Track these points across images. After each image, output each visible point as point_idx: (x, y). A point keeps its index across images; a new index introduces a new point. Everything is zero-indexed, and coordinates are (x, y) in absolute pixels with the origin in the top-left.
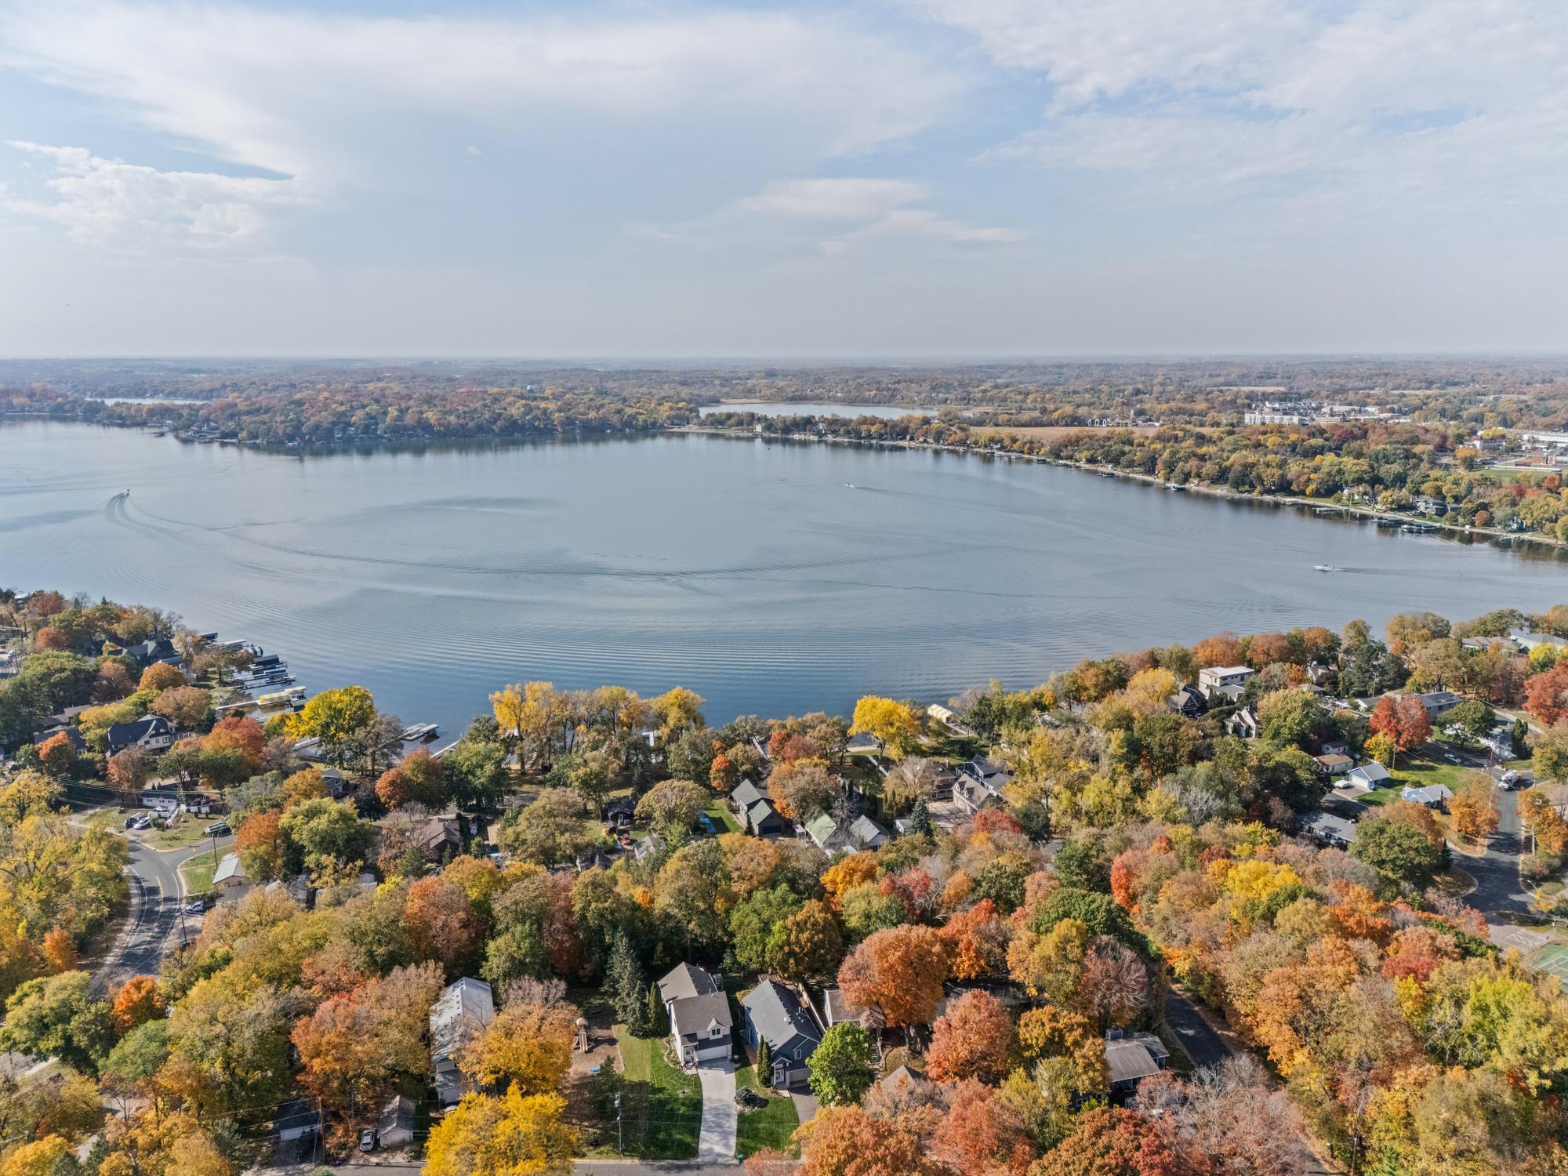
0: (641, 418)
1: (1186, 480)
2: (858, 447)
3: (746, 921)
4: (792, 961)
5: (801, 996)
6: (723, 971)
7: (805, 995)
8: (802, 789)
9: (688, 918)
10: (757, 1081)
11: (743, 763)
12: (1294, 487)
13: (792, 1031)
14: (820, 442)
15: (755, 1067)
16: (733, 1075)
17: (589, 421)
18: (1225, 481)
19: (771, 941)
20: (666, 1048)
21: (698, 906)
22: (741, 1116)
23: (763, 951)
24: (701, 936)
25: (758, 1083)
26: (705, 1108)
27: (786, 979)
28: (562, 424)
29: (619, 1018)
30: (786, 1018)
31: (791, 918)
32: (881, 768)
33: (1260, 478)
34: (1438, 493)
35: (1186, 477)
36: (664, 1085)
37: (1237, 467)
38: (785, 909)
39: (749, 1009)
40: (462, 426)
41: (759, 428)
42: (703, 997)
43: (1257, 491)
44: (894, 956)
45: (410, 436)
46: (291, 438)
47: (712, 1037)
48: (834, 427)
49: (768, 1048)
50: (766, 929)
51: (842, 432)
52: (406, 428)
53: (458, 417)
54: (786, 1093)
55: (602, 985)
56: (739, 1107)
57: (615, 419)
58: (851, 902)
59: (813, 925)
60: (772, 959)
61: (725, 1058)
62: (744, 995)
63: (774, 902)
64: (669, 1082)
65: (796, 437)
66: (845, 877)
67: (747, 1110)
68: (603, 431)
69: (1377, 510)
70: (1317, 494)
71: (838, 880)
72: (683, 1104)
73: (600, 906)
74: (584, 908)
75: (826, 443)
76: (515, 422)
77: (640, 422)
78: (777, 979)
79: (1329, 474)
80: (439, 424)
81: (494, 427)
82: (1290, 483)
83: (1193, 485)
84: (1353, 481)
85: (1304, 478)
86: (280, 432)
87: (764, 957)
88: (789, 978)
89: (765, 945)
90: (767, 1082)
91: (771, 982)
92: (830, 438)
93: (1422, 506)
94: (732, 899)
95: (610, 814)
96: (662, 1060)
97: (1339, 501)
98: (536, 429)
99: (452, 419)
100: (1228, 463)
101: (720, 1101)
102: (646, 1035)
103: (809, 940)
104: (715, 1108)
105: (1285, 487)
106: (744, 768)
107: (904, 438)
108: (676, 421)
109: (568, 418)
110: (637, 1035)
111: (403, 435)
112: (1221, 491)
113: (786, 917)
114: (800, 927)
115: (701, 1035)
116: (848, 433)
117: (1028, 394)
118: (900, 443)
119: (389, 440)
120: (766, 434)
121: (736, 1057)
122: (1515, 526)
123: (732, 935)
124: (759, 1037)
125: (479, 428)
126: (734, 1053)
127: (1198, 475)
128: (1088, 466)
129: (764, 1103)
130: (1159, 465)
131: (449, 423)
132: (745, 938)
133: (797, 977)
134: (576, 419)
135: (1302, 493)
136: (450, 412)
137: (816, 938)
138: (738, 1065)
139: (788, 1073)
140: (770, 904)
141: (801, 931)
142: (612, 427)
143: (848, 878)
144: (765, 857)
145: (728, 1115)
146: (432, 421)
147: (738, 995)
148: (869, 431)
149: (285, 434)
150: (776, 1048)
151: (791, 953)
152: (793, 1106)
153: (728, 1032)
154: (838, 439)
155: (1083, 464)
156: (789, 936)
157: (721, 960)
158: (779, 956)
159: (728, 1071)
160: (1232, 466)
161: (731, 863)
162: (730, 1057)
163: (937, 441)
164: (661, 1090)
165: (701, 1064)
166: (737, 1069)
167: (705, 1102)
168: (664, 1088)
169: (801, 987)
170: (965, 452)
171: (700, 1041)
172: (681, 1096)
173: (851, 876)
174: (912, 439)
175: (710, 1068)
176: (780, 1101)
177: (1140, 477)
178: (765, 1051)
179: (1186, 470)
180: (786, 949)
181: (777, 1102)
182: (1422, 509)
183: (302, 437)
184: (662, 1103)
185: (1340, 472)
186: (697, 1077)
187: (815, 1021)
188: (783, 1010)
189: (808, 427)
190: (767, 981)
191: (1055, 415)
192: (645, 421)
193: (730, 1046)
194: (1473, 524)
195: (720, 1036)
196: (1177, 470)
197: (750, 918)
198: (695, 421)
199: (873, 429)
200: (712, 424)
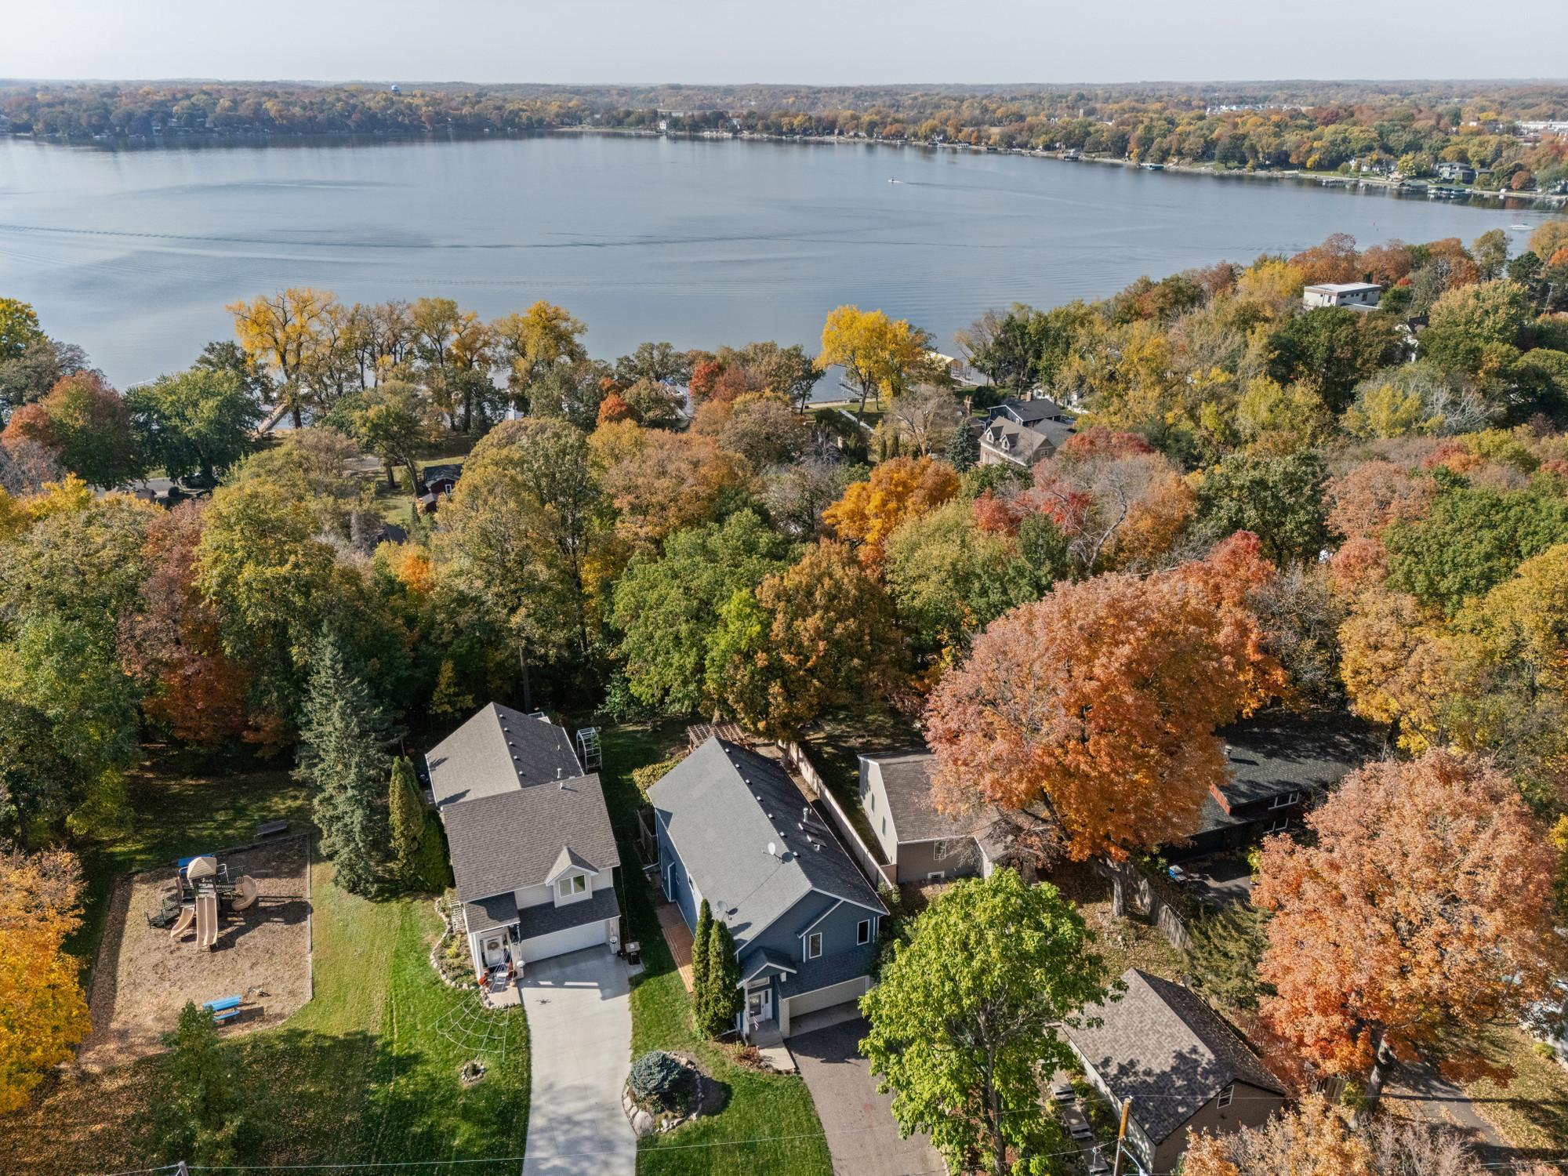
0: (524, 115)
1: (1163, 159)
2: (779, 142)
3: (652, 597)
4: (775, 688)
5: (797, 771)
6: (606, 722)
7: (807, 772)
8: (745, 435)
9: (511, 601)
10: (694, 1023)
11: (649, 409)
12: (1293, 159)
13: (796, 884)
14: (734, 138)
15: (686, 974)
16: (625, 1000)
17: (462, 117)
18: (1211, 158)
19: (719, 642)
20: (439, 927)
21: (533, 575)
22: (647, 1140)
23: (700, 668)
24: (544, 641)
25: (695, 1027)
26: (536, 1121)
27: (758, 733)
28: (430, 119)
29: (324, 847)
30: (775, 846)
31: (769, 584)
32: (862, 424)
33: (1253, 150)
34: (1463, 158)
35: (1164, 156)
36: (420, 1045)
37: (1225, 141)
38: (752, 563)
39: (667, 816)
40: (310, 119)
41: (663, 126)
42: (534, 791)
43: (1249, 165)
44: (1109, 663)
45: (246, 130)
46: (99, 130)
47: (561, 900)
48: (751, 122)
49: (726, 935)
50: (704, 614)
51: (759, 126)
52: (241, 120)
53: (304, 108)
54: (780, 1058)
55: (294, 766)
56: (642, 1117)
57: (494, 116)
58: (913, 548)
59: (832, 598)
60: (722, 686)
61: (600, 949)
62: (654, 776)
63: (724, 554)
64: (432, 1037)
65: (707, 134)
66: (884, 503)
67: (668, 1126)
68: (481, 129)
69: (1393, 179)
70: (1319, 166)
71: (870, 509)
72: (467, 1113)
73: (269, 572)
74: (226, 580)
75: (742, 139)
76: (374, 116)
77: (524, 120)
78: (735, 734)
79: (1333, 143)
80: (281, 116)
81: (349, 122)
82: (1287, 155)
83: (1171, 165)
84: (1360, 151)
85: (1306, 147)
86: (83, 122)
87: (701, 682)
88: (770, 733)
89: (703, 651)
90: (724, 1028)
91: (725, 744)
92: (746, 134)
93: (1446, 172)
94: (617, 559)
95: (429, 484)
96: (424, 965)
97: (1346, 172)
98: (401, 125)
99: (297, 110)
100: (1214, 136)
101: (582, 1091)
102: (389, 890)
103: (819, 634)
104: (569, 1120)
105: (1282, 160)
106: (651, 414)
107: (831, 133)
108: (566, 120)
109: (438, 114)
110: (365, 893)
111: (237, 129)
112: (1204, 168)
113: (754, 582)
114: (799, 603)
115: (528, 897)
116: (767, 128)
117: (962, 101)
118: (828, 138)
119: (221, 134)
120: (672, 133)
121: (632, 947)
122: (1558, 188)
123: (615, 636)
124: (698, 899)
125: (331, 124)
126: (624, 938)
127: (1180, 153)
128: (1045, 153)
129: (717, 1097)
130: (1132, 145)
131: (294, 115)
132: (650, 638)
133: (789, 728)
134: (447, 114)
135: (1302, 166)
136: (294, 104)
137: (839, 630)
138: (637, 970)
139: (784, 1004)
140: (711, 556)
141: (801, 613)
142: (492, 126)
143: (892, 505)
144: (696, 465)
145: (607, 1145)
146: (272, 113)
147: (638, 776)
148: (791, 124)
149: (90, 125)
150: (747, 936)
151: (775, 670)
152: (807, 1101)
153: (606, 881)
154: (756, 136)
155: (1039, 152)
156: (767, 625)
157: (601, 696)
158: (743, 675)
159: (610, 991)
160: (1218, 139)
161: (612, 478)
162: (615, 948)
163: (870, 135)
164: (405, 1064)
165: (534, 970)
166: (635, 982)
167: (536, 1100)
168: (416, 1058)
169: (795, 753)
170: (902, 145)
171: (524, 914)
172: (465, 1083)
173: (901, 498)
174: (841, 133)
175: (559, 983)
176: (763, 1086)
177: (1109, 160)
178: (715, 945)
179: (1165, 146)
180: (761, 659)
181: (755, 1089)
182: (1446, 175)
183: (111, 128)
184: (403, 1110)
185: (1344, 140)
186: (518, 1017)
187: (850, 847)
188: (764, 820)
189: (721, 122)
190: (712, 741)
191: (999, 114)
192: (529, 119)
193: (614, 922)
194: (1509, 188)
195: (586, 895)
196: (1155, 146)
197: (662, 589)
198: (588, 120)
199: (796, 122)
200: (608, 123)
